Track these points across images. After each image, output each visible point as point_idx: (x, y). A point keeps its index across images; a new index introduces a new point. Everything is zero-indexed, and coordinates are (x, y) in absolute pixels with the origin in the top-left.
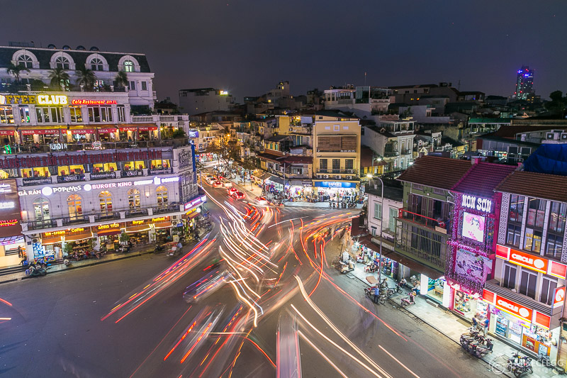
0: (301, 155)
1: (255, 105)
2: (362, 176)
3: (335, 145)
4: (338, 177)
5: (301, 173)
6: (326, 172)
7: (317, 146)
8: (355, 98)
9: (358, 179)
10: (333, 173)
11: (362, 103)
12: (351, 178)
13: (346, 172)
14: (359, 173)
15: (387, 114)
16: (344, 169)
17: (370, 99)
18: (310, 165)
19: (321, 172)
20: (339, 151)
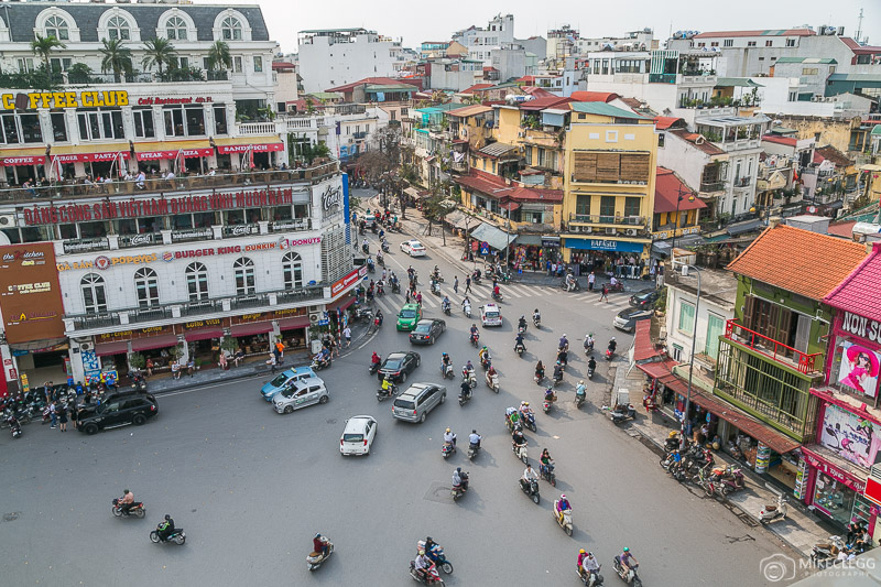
0: (540, 187)
1: (447, 66)
2: (655, 230)
3: (607, 170)
4: (610, 229)
5: (539, 221)
6: (587, 220)
7: (573, 170)
8: (648, 71)
9: (647, 236)
10: (601, 222)
11: (662, 81)
12: (635, 233)
13: (625, 222)
14: (651, 225)
15: (711, 106)
16: (622, 215)
17: (679, 77)
18: (557, 207)
19: (578, 219)
20: (615, 182)
